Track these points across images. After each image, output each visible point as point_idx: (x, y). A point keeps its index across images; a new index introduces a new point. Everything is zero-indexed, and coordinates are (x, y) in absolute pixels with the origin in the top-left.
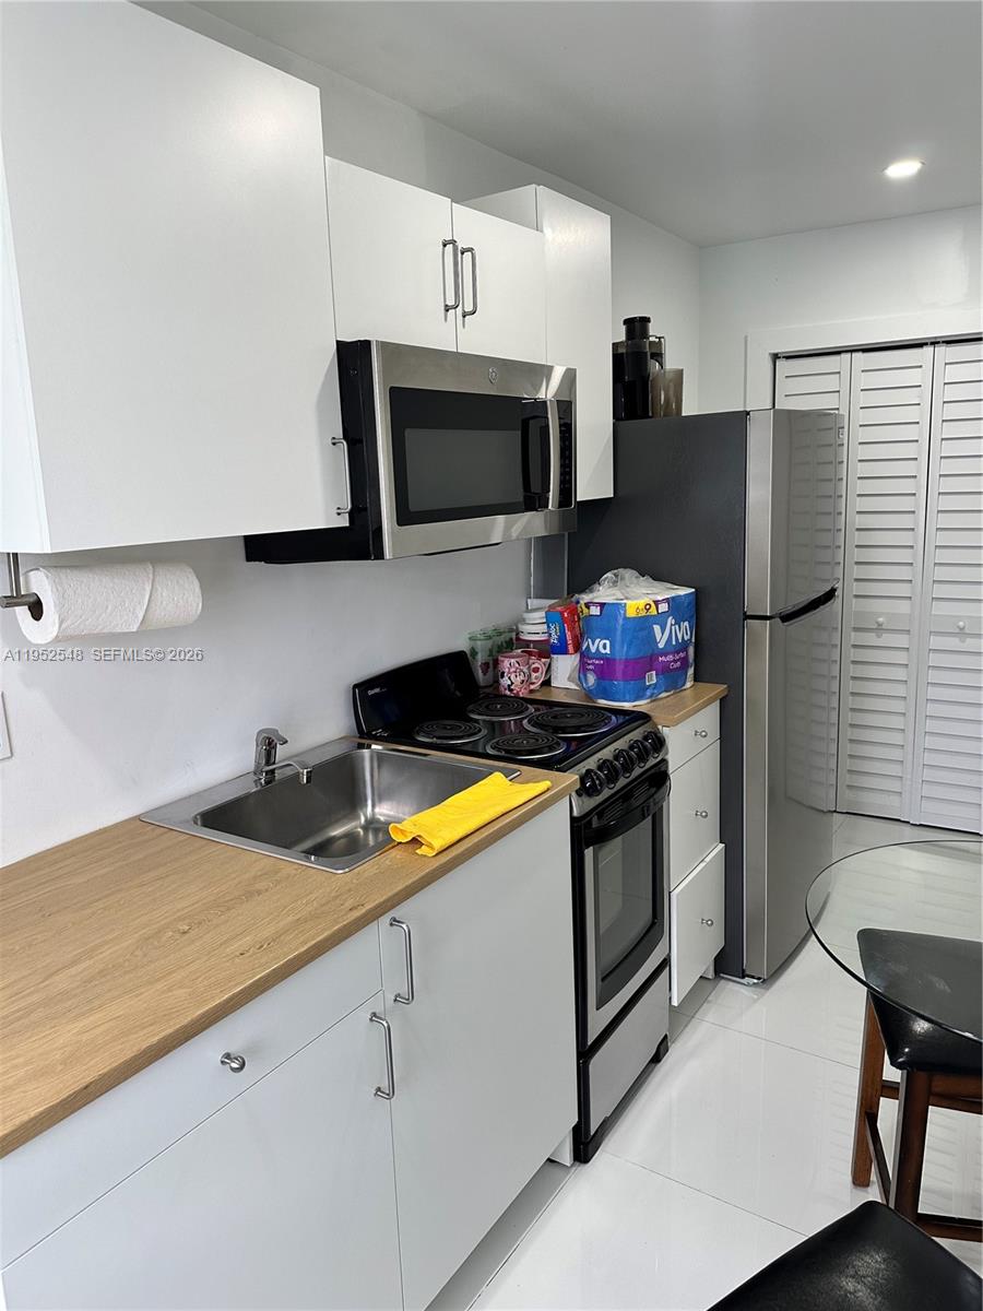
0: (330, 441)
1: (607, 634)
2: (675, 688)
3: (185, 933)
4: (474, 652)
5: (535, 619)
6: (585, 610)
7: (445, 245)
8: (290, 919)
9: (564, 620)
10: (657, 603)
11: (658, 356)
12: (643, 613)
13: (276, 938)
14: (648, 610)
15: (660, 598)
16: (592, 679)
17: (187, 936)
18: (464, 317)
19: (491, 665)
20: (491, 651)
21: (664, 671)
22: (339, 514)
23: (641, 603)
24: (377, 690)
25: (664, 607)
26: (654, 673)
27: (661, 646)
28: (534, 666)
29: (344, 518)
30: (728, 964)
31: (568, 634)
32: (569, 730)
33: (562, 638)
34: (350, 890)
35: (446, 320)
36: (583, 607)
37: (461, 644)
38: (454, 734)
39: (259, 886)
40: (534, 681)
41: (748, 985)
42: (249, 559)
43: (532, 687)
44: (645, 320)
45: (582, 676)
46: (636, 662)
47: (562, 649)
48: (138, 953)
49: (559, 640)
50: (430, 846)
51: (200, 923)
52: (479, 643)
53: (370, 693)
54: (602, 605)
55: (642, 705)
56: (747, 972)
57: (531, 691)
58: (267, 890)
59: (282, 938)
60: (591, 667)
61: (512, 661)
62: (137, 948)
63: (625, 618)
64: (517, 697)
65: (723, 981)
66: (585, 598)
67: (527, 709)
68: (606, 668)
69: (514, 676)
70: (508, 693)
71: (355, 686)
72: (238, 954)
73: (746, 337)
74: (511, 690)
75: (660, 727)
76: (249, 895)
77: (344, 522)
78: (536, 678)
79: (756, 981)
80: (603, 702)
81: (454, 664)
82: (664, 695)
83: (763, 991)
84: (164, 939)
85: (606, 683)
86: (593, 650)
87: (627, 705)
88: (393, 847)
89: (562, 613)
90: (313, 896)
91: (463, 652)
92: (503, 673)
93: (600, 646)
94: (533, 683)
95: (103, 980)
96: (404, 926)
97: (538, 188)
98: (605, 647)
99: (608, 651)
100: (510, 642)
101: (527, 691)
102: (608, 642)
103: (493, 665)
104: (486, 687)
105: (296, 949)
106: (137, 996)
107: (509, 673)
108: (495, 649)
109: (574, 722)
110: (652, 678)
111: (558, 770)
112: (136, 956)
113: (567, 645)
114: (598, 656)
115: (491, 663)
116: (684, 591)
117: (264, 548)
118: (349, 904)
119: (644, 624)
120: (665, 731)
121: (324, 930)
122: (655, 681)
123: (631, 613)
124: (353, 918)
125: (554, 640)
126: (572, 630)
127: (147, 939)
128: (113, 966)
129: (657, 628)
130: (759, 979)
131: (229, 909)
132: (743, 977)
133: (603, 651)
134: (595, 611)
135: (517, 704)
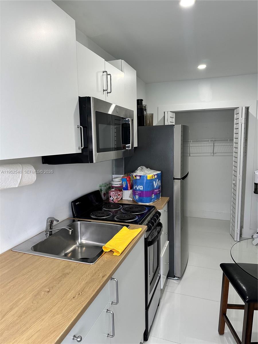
0: (77, 127)
1: (141, 184)
2: (158, 199)
3: (48, 292)
4: (101, 190)
5: (116, 180)
6: (135, 178)
7: (103, 72)
8: (84, 282)
9: (127, 181)
10: (154, 175)
11: (145, 110)
12: (151, 178)
13: (83, 290)
14: (152, 177)
15: (155, 174)
16: (137, 197)
17: (50, 293)
18: (107, 93)
19: (106, 194)
20: (106, 190)
21: (156, 194)
22: (79, 149)
23: (151, 175)
24: (78, 203)
25: (156, 177)
26: (154, 194)
27: (155, 187)
28: (119, 194)
29: (80, 150)
30: (171, 274)
31: (129, 185)
32: (135, 212)
33: (127, 186)
34: (98, 270)
35: (103, 94)
36: (134, 177)
37: (97, 188)
38: (103, 215)
39: (67, 271)
40: (119, 198)
41: (176, 280)
42: (43, 163)
43: (119, 200)
44: (142, 100)
45: (134, 196)
46: (150, 192)
47: (126, 189)
48: (34, 302)
49: (126, 186)
50: (118, 252)
51: (52, 287)
52: (103, 188)
53: (77, 204)
54: (140, 176)
55: (151, 204)
56: (176, 276)
57: (118, 201)
58: (70, 273)
59: (85, 290)
60: (137, 194)
61: (113, 192)
62: (33, 300)
63: (147, 179)
64: (115, 203)
65: (169, 279)
66: (134, 174)
67: (120, 207)
68: (141, 194)
69: (114, 197)
70: (112, 202)
71: (72, 202)
72: (72, 298)
73: (158, 107)
74: (113, 201)
75: (158, 210)
76: (65, 275)
77: (80, 151)
78: (119, 197)
79: (177, 278)
80: (140, 203)
81: (96, 194)
82: (156, 200)
83: (180, 281)
84: (42, 295)
85: (142, 198)
86: (138, 188)
87: (147, 204)
88: (104, 254)
89: (127, 179)
90: (87, 273)
91: (98, 190)
92: (111, 196)
93: (140, 188)
94: (118, 199)
95: (26, 315)
96: (116, 280)
97: (122, 60)
98: (141, 188)
99: (142, 189)
100: (110, 187)
101: (117, 201)
102: (142, 187)
103: (107, 193)
104: (105, 200)
105: (92, 293)
106: (43, 320)
107: (113, 196)
108: (107, 189)
109: (137, 210)
110: (153, 196)
111: (140, 224)
112: (35, 303)
113: (128, 187)
114: (139, 190)
115: (106, 193)
116: (159, 172)
117: (48, 160)
118: (101, 275)
119: (151, 181)
120: (159, 211)
121: (98, 285)
122: (154, 197)
123: (148, 178)
124: (105, 280)
125: (124, 186)
126: (129, 183)
127: (35, 296)
128: (27, 309)
129: (154, 182)
130: (178, 277)
131: (60, 281)
132: (174, 278)
133: (141, 189)
134: (138, 178)
135: (117, 205)
